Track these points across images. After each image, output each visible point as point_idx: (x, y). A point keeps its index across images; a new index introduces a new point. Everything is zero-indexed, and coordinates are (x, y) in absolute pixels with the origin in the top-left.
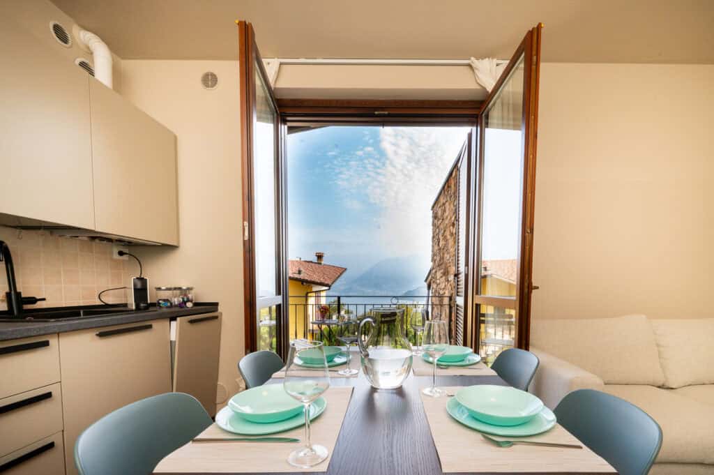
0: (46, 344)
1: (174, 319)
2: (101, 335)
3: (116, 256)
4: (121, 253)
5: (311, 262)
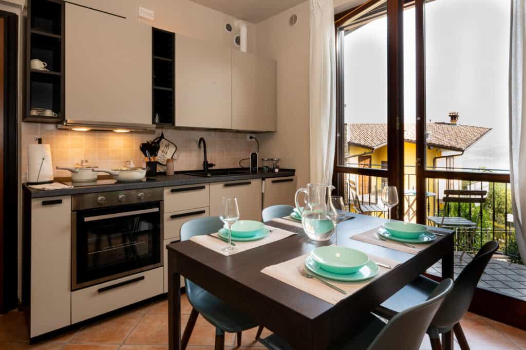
0: (204, 187)
1: (263, 179)
2: (226, 185)
3: (249, 139)
4: (251, 138)
5: (444, 123)
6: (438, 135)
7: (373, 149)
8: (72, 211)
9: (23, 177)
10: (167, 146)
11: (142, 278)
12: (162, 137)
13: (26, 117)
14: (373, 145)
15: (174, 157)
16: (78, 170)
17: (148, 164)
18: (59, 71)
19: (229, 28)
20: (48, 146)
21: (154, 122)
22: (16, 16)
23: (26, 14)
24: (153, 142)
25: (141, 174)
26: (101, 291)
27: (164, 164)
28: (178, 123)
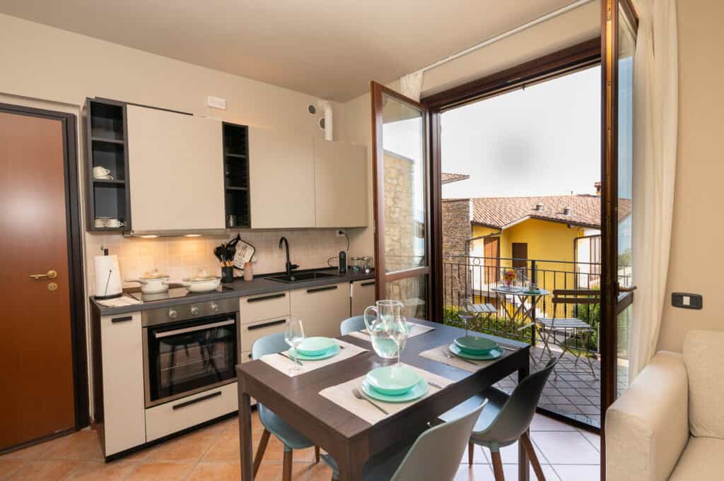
0: (284, 295)
1: (351, 282)
2: (309, 291)
3: (338, 235)
4: (340, 233)
5: (589, 196)
6: (580, 210)
7: (501, 229)
8: (143, 327)
9: (90, 289)
10: (244, 248)
11: (219, 393)
12: (238, 238)
13: (91, 228)
14: (501, 224)
15: (252, 260)
16: (147, 281)
17: (224, 269)
18: (123, 179)
19: (312, 110)
20: (115, 257)
21: (227, 225)
22: (74, 117)
23: (85, 114)
24: (229, 245)
25: (215, 284)
26: (175, 408)
27: (242, 267)
28: (254, 225)
